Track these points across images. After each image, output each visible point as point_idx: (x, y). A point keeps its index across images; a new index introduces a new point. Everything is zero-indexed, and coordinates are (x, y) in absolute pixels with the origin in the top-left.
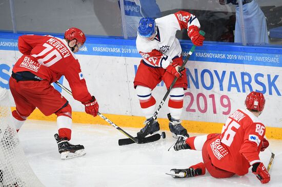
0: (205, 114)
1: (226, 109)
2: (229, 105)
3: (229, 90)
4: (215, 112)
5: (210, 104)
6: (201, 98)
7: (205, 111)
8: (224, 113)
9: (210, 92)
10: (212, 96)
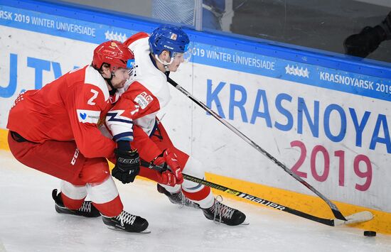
0: (324, 182)
1: (363, 181)
2: (369, 175)
3: (372, 147)
4: (341, 182)
5: (335, 168)
6: (320, 155)
7: (323, 178)
8: (359, 187)
9: (337, 146)
10: (340, 154)
